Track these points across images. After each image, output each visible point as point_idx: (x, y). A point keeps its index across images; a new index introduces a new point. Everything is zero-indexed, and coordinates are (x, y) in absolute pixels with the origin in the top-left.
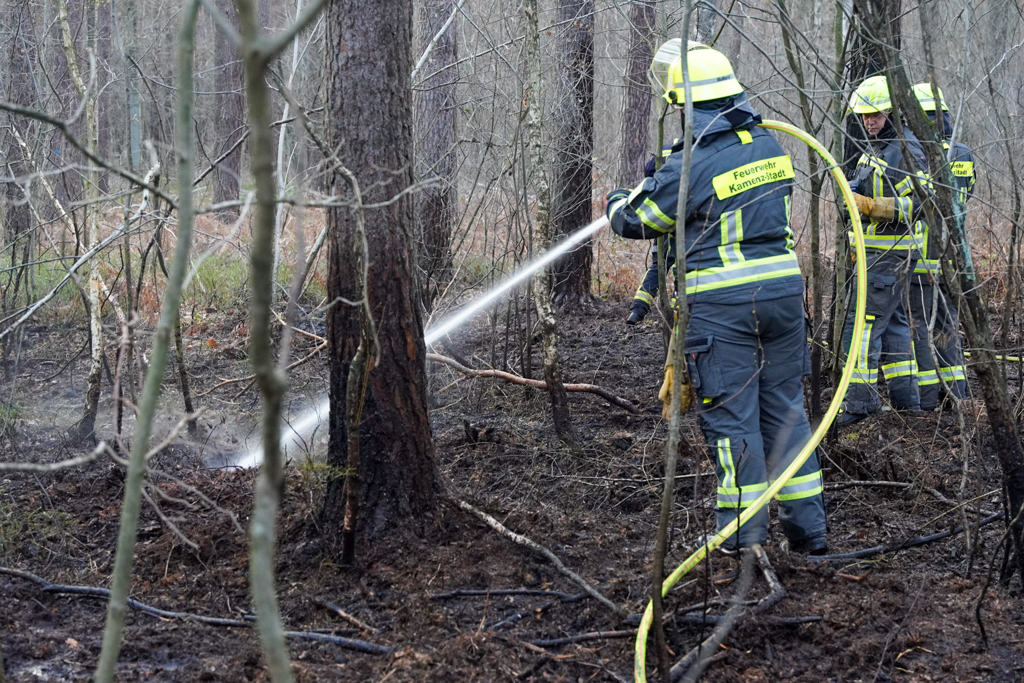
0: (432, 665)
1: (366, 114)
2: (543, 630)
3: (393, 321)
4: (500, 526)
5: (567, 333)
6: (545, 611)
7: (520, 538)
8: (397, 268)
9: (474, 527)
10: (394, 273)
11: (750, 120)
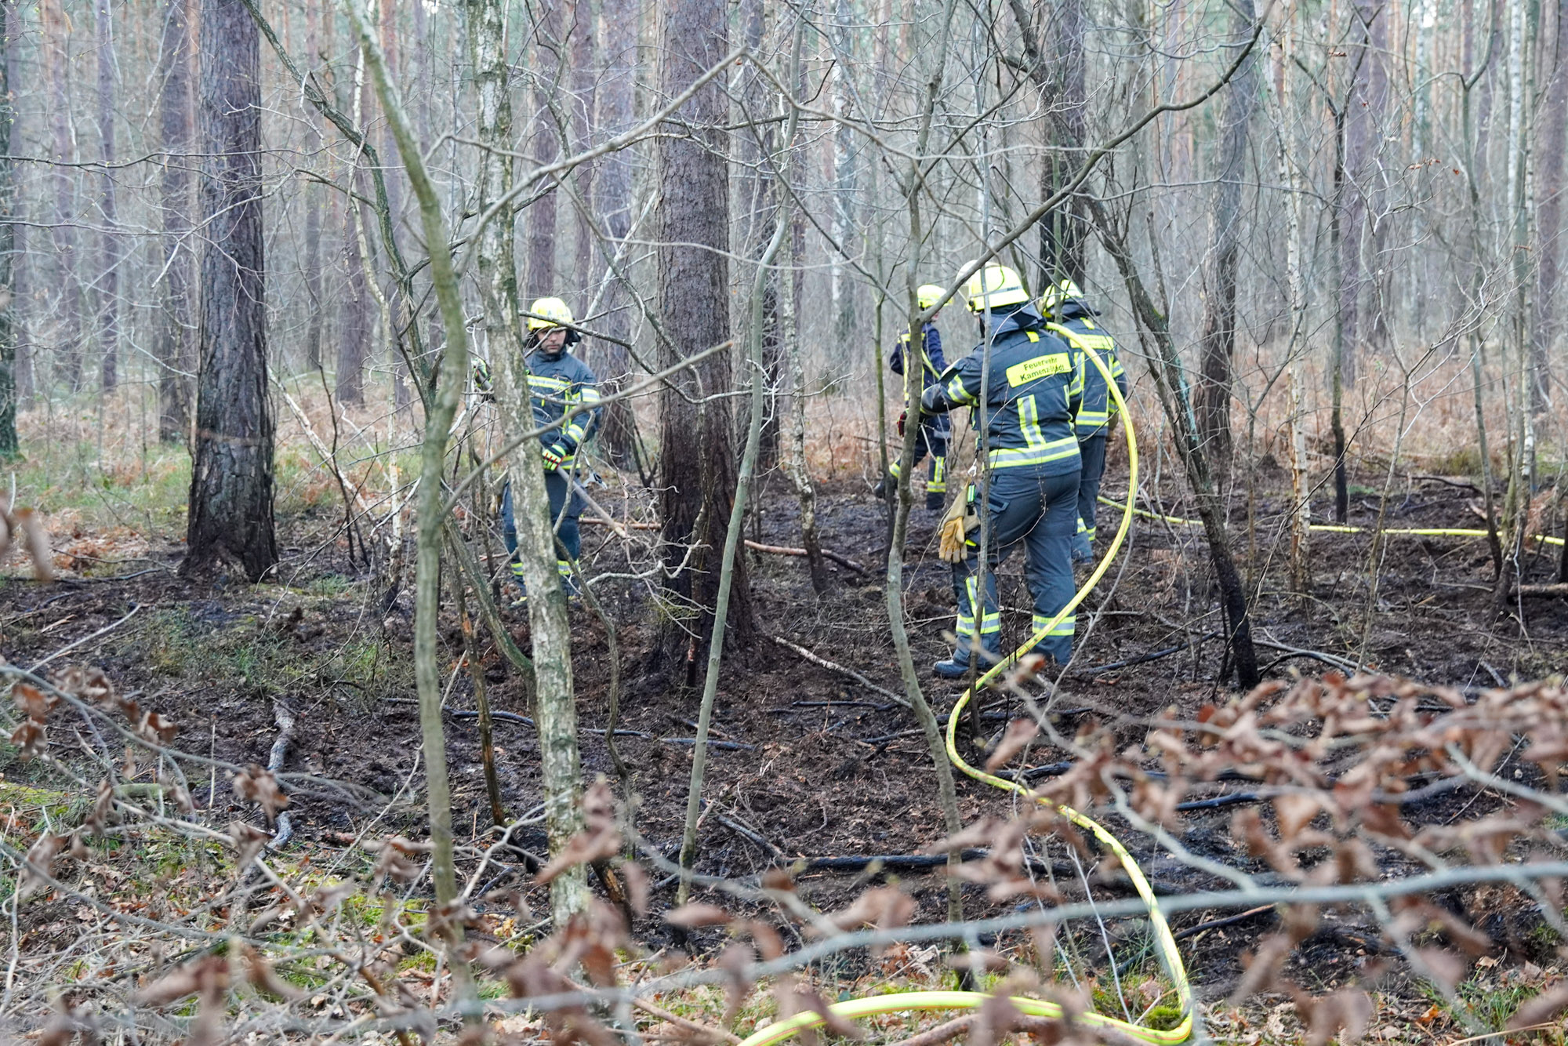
0: (793, 755)
1: (695, 317)
2: (867, 731)
3: (719, 488)
4: (812, 656)
5: (771, 508)
6: (863, 718)
7: (830, 665)
8: (722, 444)
9: (788, 658)
10: (718, 448)
11: (1035, 322)
